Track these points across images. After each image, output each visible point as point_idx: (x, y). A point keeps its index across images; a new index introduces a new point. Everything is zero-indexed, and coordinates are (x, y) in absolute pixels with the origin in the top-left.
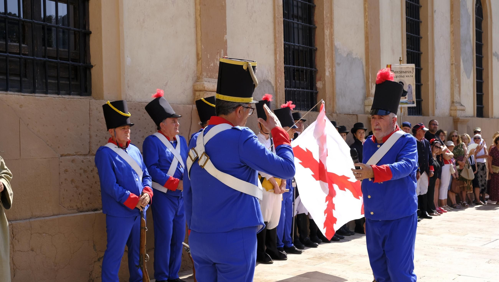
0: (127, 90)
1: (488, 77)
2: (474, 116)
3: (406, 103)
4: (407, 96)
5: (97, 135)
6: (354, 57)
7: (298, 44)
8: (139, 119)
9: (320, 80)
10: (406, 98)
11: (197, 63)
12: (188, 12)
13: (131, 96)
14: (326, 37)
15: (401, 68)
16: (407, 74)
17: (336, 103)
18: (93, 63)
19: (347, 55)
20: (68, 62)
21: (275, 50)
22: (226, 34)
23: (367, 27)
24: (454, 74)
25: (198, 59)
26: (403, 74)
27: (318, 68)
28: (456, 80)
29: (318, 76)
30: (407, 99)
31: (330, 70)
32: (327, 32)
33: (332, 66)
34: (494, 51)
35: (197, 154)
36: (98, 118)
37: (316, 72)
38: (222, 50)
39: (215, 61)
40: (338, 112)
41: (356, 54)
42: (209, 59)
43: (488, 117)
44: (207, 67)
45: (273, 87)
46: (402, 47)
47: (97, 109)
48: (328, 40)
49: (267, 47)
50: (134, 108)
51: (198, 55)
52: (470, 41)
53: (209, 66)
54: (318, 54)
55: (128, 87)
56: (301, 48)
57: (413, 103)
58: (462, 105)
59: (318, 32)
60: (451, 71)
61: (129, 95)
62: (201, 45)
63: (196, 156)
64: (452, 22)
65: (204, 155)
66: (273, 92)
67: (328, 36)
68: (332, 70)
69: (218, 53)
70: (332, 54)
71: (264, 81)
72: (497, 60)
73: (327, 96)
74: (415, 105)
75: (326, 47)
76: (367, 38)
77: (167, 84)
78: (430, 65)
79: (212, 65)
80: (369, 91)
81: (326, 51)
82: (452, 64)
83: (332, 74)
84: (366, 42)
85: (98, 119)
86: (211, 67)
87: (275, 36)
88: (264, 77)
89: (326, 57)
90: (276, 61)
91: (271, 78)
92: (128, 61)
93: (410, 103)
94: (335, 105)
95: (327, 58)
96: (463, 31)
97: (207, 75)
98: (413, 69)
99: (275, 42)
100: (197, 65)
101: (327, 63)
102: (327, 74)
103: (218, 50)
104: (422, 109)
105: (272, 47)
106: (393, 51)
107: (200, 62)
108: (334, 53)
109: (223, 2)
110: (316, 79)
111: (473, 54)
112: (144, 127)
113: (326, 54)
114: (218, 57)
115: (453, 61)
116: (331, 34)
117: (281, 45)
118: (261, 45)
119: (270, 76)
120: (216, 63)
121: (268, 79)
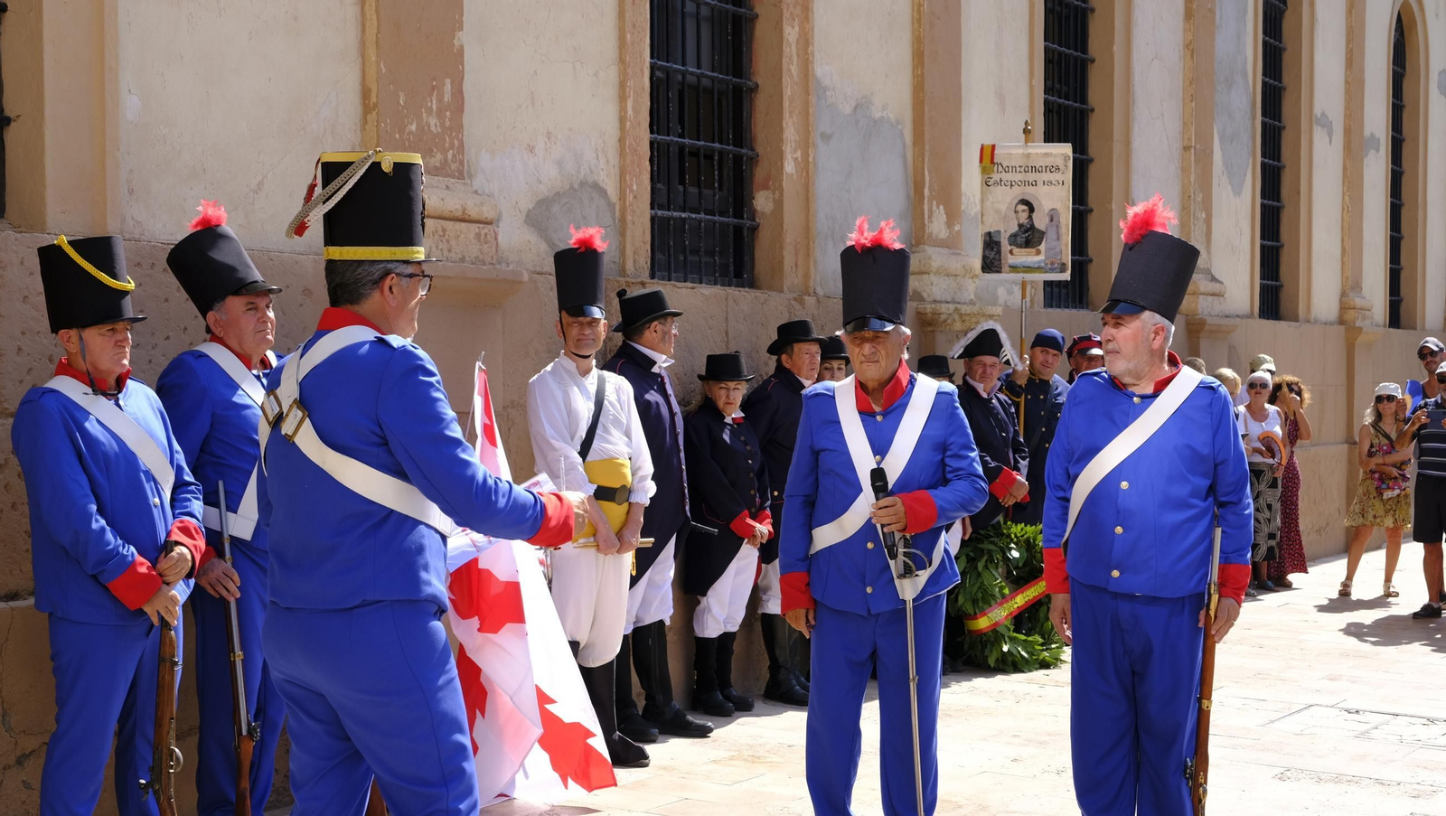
0: (128, 202)
1: (1299, 193)
2: (1251, 316)
3: (1039, 269)
4: (1042, 247)
5: (20, 349)
6: (877, 115)
7: (697, 68)
8: (166, 300)
9: (766, 187)
10: (1038, 253)
11: (364, 121)
13: (138, 222)
14: (786, 50)
15: (1028, 156)
16: (1046, 176)
17: (815, 262)
18: (9, 111)
19: (855, 108)
21: (622, 85)
22: (461, 29)
23: (919, 21)
24: (1193, 178)
25: (367, 107)
26: (1031, 177)
27: (760, 149)
28: (1199, 198)
29: (760, 173)
30: (1042, 257)
31: (798, 154)
32: (791, 33)
33: (805, 144)
34: (1317, 111)
35: (280, 406)
36: (27, 294)
37: (754, 160)
38: (448, 81)
39: (424, 114)
40: (820, 292)
41: (884, 108)
42: (403, 107)
43: (1296, 319)
44: (397, 136)
45: (611, 205)
46: (1031, 87)
47: (22, 263)
48: (795, 58)
49: (596, 74)
50: (151, 262)
51: (365, 93)
52: (1245, 74)
53: (401, 132)
54: (761, 102)
55: (131, 192)
56: (705, 82)
57: (1063, 270)
58: (1214, 279)
59: (761, 30)
60: (1185, 170)
61: (133, 218)
62: (378, 63)
63: (277, 410)
64: (1189, 14)
65: (295, 408)
66: (611, 222)
67: (794, 47)
68: (806, 155)
69: (433, 88)
70: (806, 104)
71: (582, 184)
72: (1328, 139)
73: (788, 240)
74: (1067, 276)
75: (786, 80)
76: (919, 57)
77: (260, 184)
78: (1117, 148)
79: (413, 127)
80: (923, 225)
81: (787, 92)
82: (1186, 148)
83: (806, 167)
84: (914, 69)
85: (25, 297)
86: (409, 134)
87: (621, 39)
88: (583, 174)
89: (786, 115)
90: (622, 119)
91: (607, 176)
92: (131, 105)
93: (1052, 270)
94: (812, 269)
95: (791, 116)
96: (1223, 44)
98: (1066, 158)
99: (622, 61)
100: (363, 129)
101: (790, 132)
102: (789, 167)
103: (434, 79)
104: (1088, 289)
105: (612, 74)
106: (1001, 99)
107: (372, 117)
108: (813, 99)
110: (752, 182)
111: (1254, 118)
112: (182, 327)
113: (786, 104)
114: (432, 103)
115: (1189, 139)
116: (805, 41)
117: (642, 70)
118: (574, 68)
119: (602, 170)
120: (426, 123)
121: (596, 178)
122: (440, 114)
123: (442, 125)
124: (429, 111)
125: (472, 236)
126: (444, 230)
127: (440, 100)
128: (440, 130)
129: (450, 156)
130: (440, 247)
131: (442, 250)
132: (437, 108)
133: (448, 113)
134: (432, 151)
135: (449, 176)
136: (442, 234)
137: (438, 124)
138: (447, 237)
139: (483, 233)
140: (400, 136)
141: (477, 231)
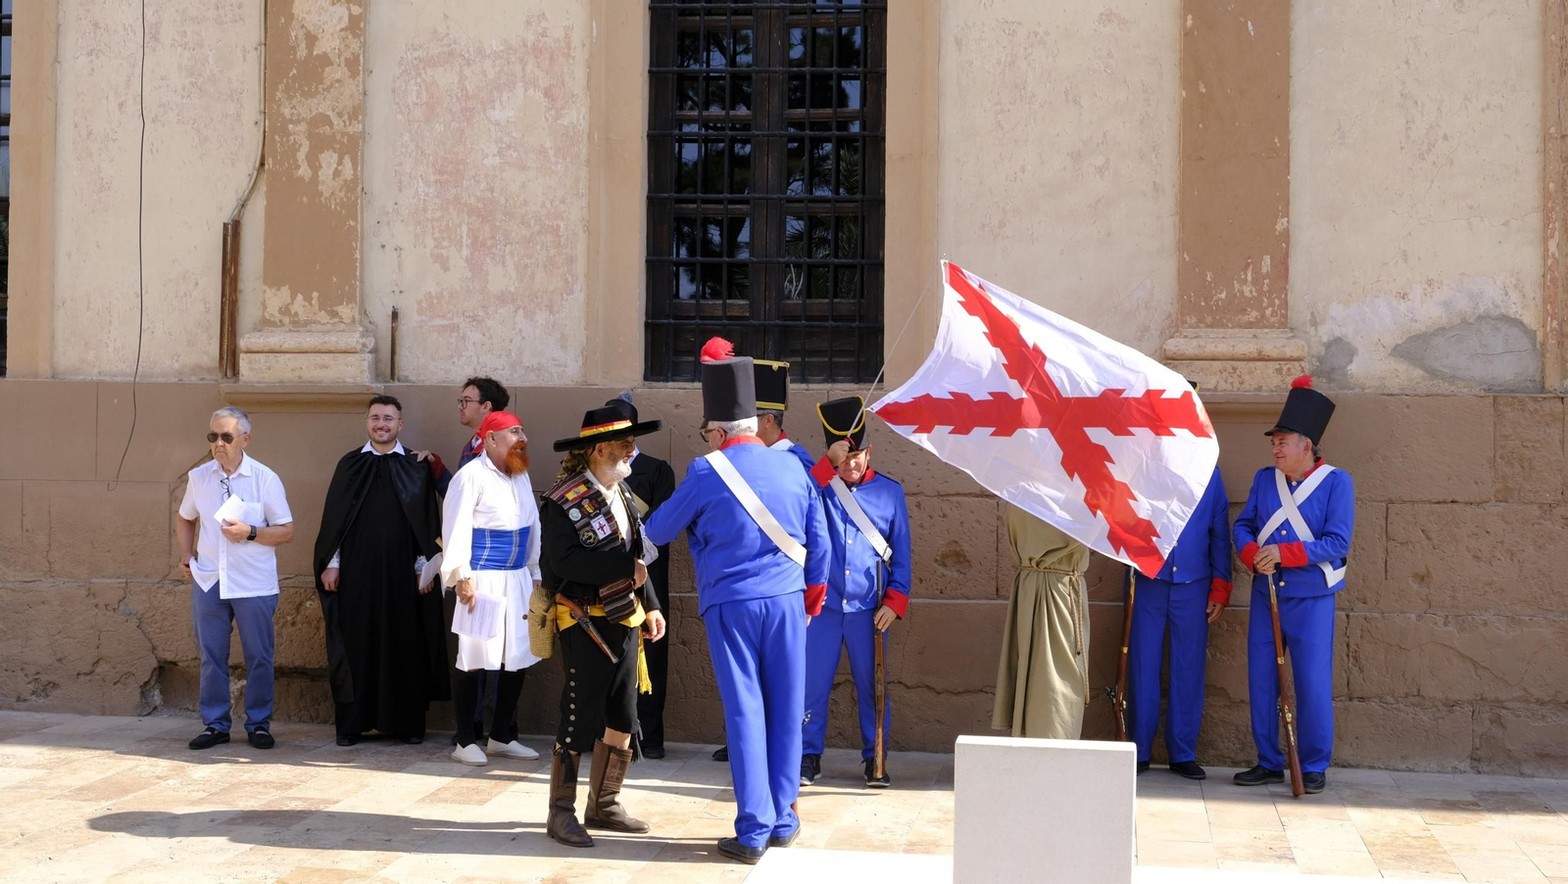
12: (1154, 182)
20: (826, 324)
38: (1269, 256)
39: (1236, 285)
42: (1210, 282)
44: (1203, 304)
45: (1530, 334)
49: (1505, 224)
53: (1210, 300)
66: (1530, 346)
69: (1248, 265)
71: (1480, 318)
79: (1223, 296)
86: (1217, 301)
87: (1545, 188)
88: (1482, 309)
91: (1523, 308)
97: (1200, 321)
103: (1249, 258)
109: (1276, 140)
114: (1246, 276)
118: (1469, 223)
119: (1514, 303)
120: (1238, 290)
121: (1503, 311)
122: (1256, 282)
123: (1260, 291)
124: (1245, 281)
125: (1271, 371)
126: (1235, 369)
127: (1257, 272)
128: (1254, 293)
129: (1268, 312)
130: (1229, 381)
131: (1232, 383)
132: (1253, 278)
133: (1266, 281)
134: (1246, 310)
135: (1267, 327)
136: (1231, 371)
137: (1254, 290)
138: (1238, 373)
139: (1285, 368)
140: (1206, 303)
141: (1278, 366)
